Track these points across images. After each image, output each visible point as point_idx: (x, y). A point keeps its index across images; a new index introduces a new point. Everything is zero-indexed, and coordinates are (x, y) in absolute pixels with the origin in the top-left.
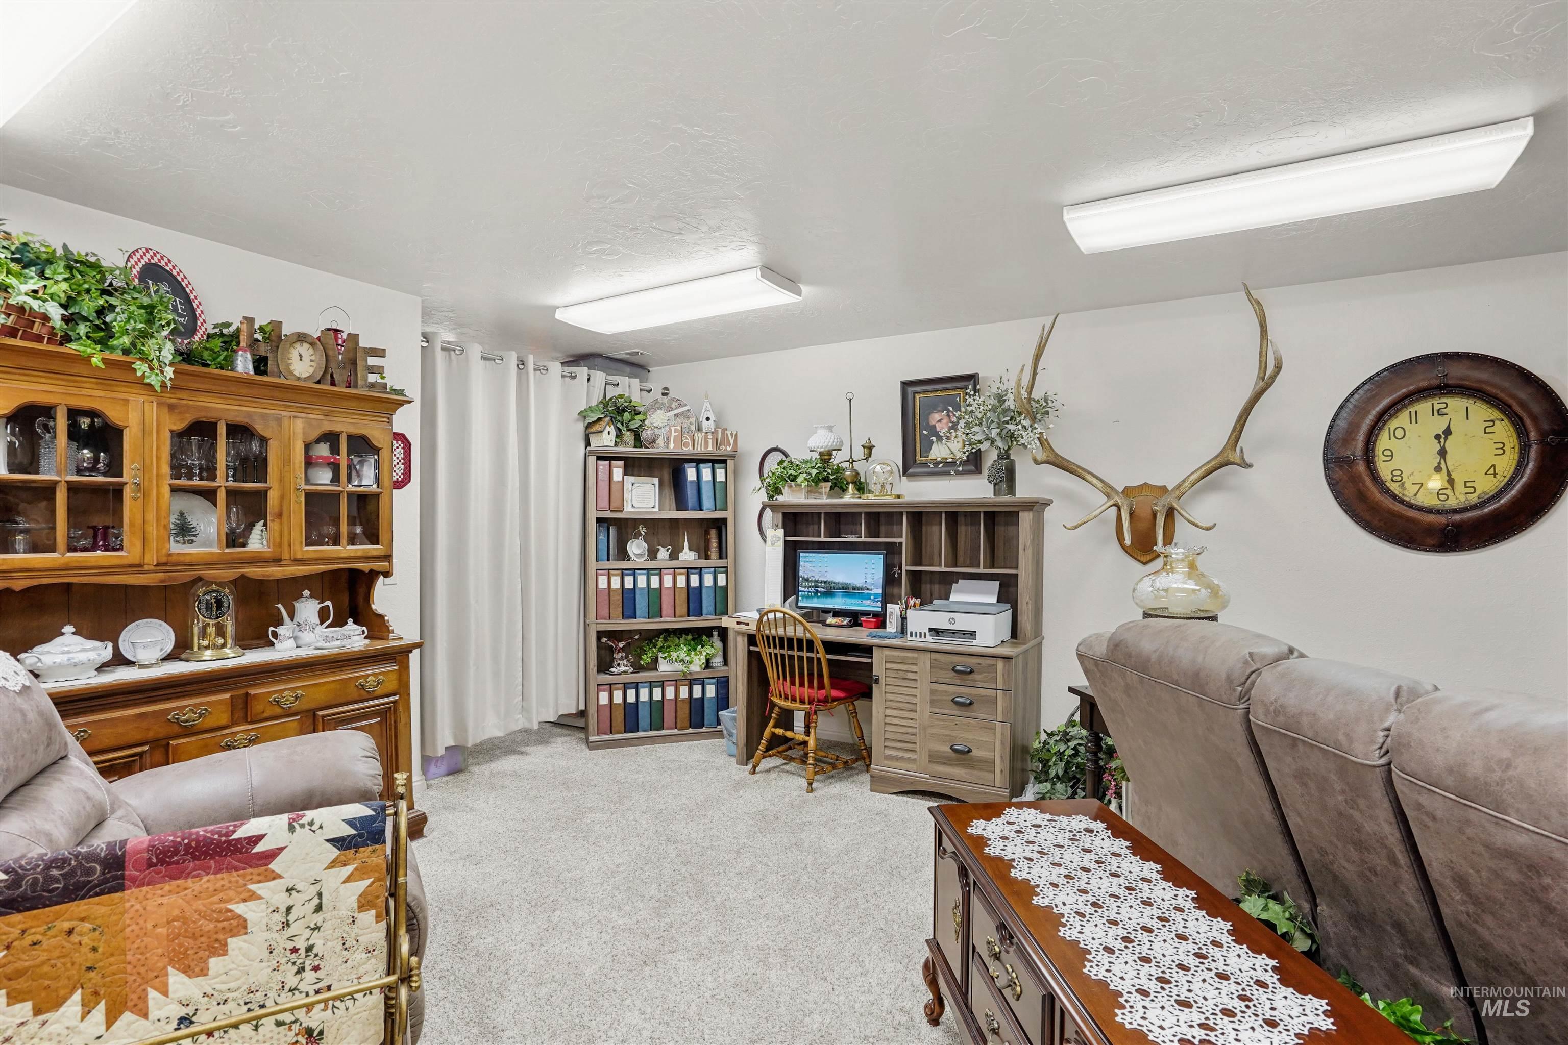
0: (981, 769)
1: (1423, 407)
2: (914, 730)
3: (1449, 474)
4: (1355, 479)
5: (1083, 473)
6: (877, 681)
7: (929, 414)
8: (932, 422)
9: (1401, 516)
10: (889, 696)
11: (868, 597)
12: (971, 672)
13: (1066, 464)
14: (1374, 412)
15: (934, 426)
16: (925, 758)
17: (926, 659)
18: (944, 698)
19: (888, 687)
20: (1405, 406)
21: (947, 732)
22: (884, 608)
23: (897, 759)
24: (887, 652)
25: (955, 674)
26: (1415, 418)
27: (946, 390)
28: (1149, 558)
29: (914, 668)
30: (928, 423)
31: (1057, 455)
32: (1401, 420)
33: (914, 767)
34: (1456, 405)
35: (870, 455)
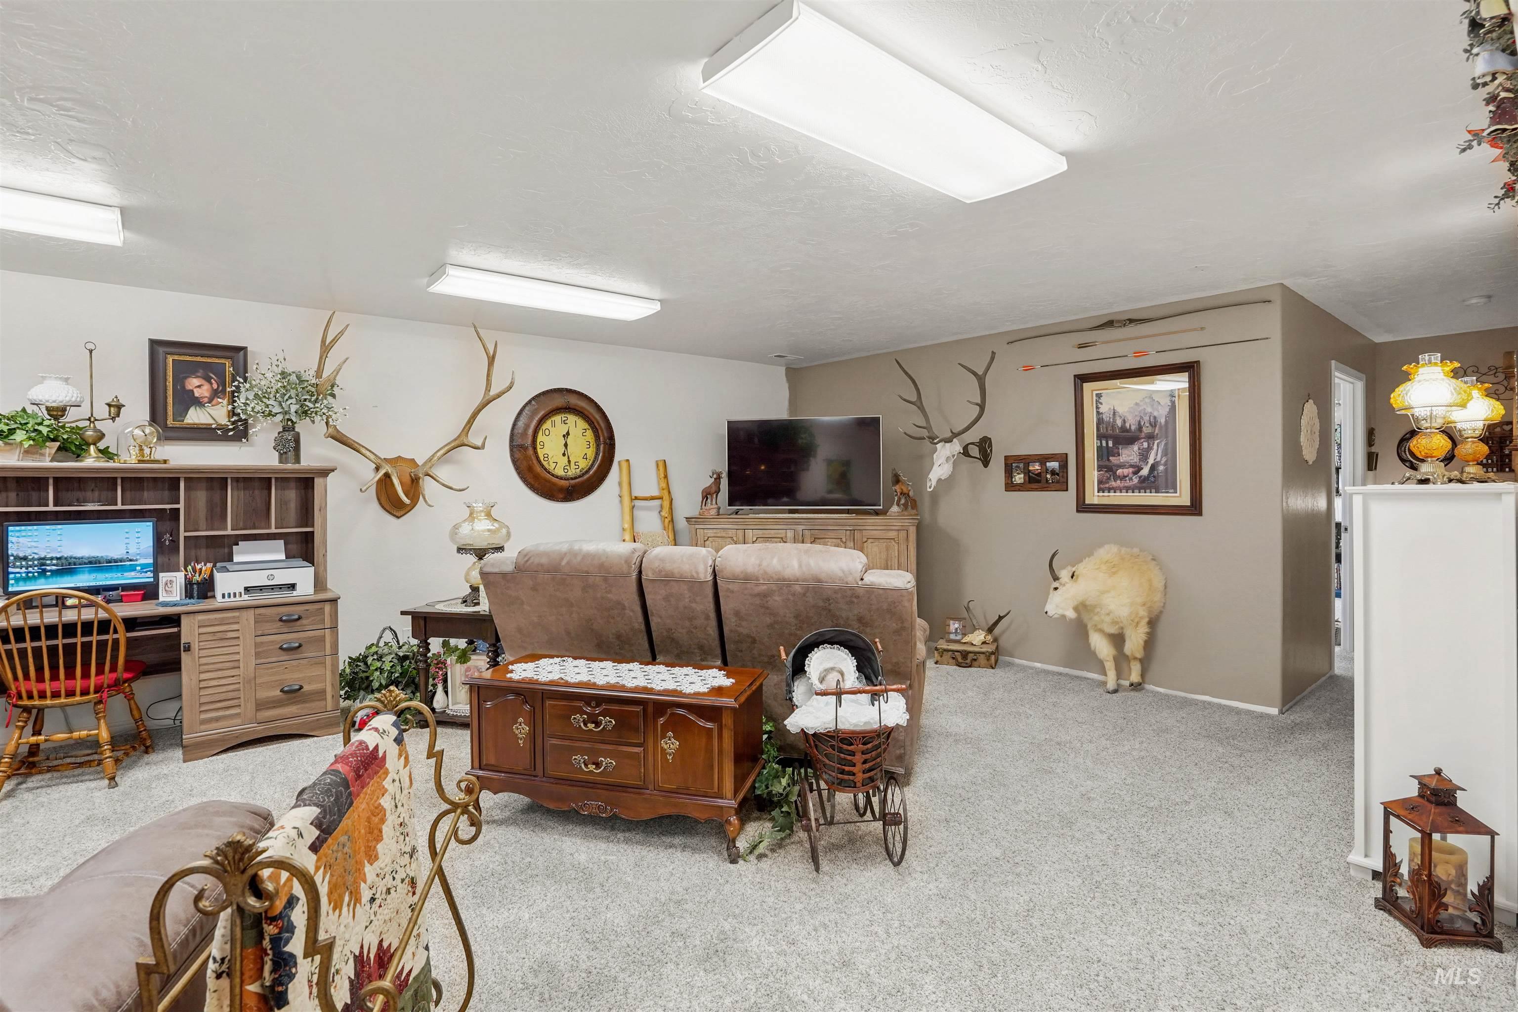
0: (313, 701)
1: (558, 419)
2: (237, 686)
3: (568, 458)
4: (527, 458)
5: (358, 446)
6: (188, 649)
7: (186, 378)
8: (189, 387)
9: (549, 481)
10: (203, 661)
11: (133, 568)
12: (299, 618)
13: (345, 439)
14: (537, 419)
15: (192, 391)
16: (251, 706)
17: (250, 615)
18: (272, 647)
19: (201, 652)
20: (550, 417)
21: (278, 678)
22: (156, 578)
23: (217, 719)
24: (201, 617)
25: (281, 623)
26: (554, 425)
27: (208, 357)
28: (402, 513)
29: (235, 627)
30: (184, 387)
31: (338, 431)
32: (547, 425)
33: (238, 721)
34: (572, 419)
35: (118, 415)
